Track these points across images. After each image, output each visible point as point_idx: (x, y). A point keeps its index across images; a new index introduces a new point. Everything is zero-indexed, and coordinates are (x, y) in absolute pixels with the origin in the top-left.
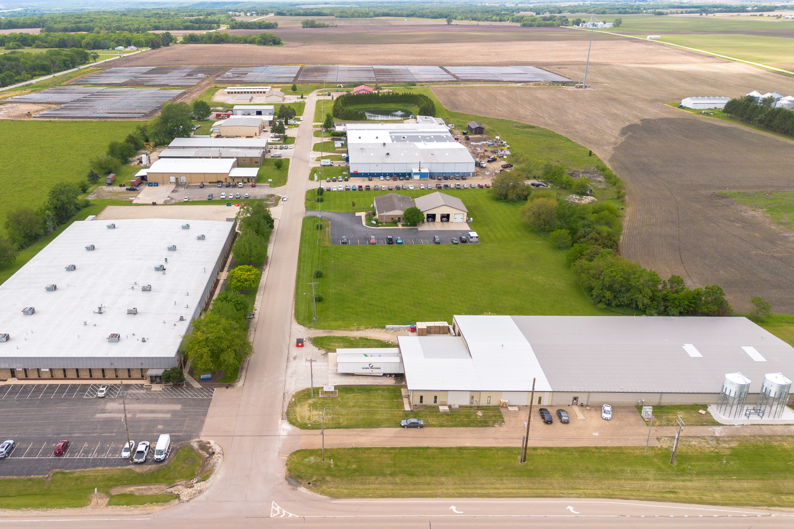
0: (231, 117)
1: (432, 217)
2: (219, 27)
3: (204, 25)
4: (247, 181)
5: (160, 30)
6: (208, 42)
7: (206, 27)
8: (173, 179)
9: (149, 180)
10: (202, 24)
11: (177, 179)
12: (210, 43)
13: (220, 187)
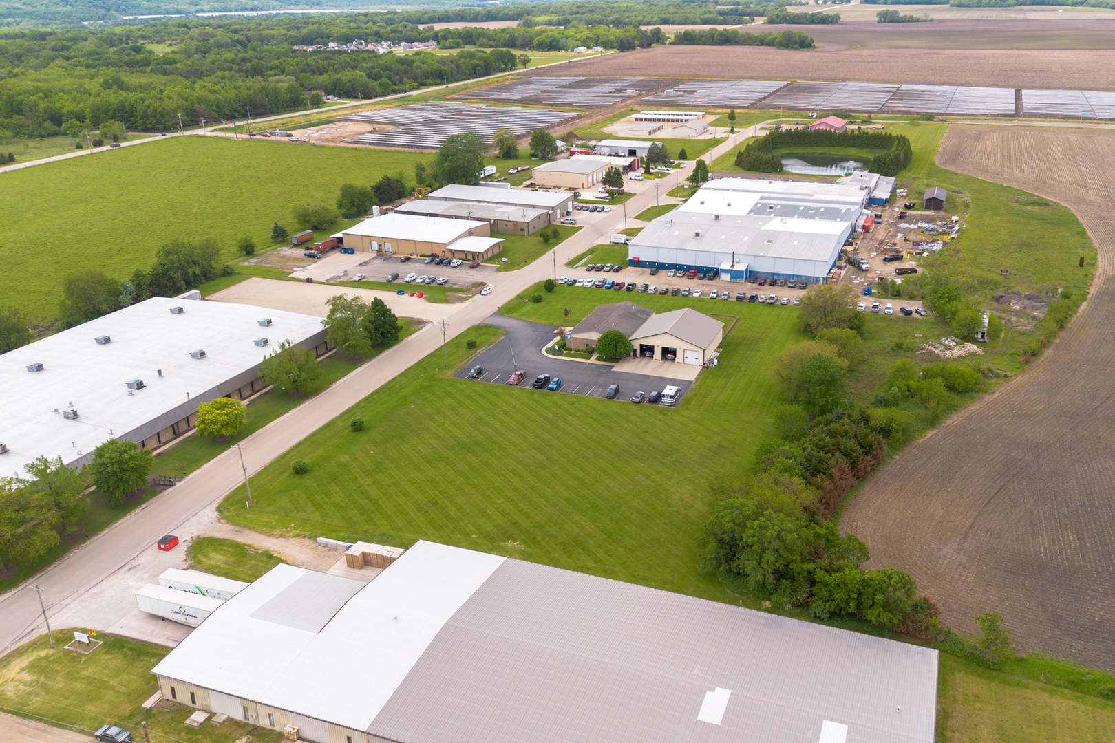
0: (575, 157)
1: (647, 350)
2: (753, 20)
3: (732, 18)
4: (472, 259)
5: (669, 24)
6: (709, 43)
7: (734, 20)
8: (375, 245)
9: (346, 244)
10: (729, 17)
11: (380, 245)
12: (710, 45)
13: (428, 263)
